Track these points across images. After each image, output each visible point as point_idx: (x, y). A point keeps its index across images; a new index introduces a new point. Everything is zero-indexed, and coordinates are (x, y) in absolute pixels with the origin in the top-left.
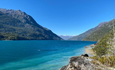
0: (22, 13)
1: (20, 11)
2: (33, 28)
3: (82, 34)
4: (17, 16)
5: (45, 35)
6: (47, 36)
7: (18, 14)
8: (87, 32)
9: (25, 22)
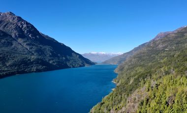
0: (14, 19)
1: (11, 14)
2: (28, 48)
3: (128, 53)
4: (4, 24)
5: (50, 60)
6: (54, 62)
7: (7, 20)
8: (136, 49)
9: (16, 36)
